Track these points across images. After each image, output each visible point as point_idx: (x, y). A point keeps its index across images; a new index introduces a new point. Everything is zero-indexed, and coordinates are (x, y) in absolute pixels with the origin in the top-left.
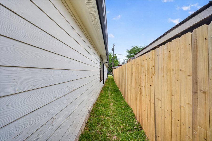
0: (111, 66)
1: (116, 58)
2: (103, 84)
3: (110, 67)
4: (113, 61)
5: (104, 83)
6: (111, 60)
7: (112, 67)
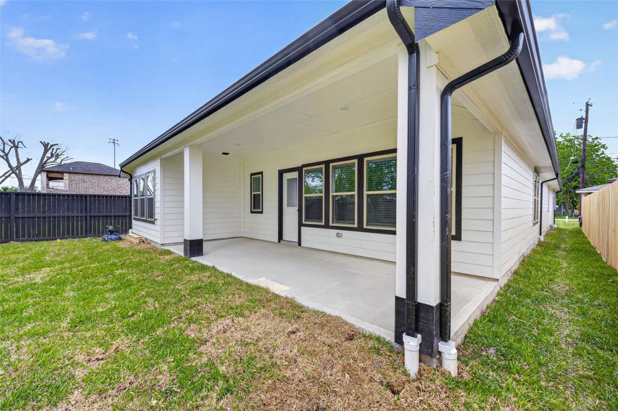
0: (574, 184)
1: (603, 153)
2: (540, 235)
3: (565, 189)
4: (583, 166)
5: (543, 234)
6: (575, 162)
7: (576, 188)
